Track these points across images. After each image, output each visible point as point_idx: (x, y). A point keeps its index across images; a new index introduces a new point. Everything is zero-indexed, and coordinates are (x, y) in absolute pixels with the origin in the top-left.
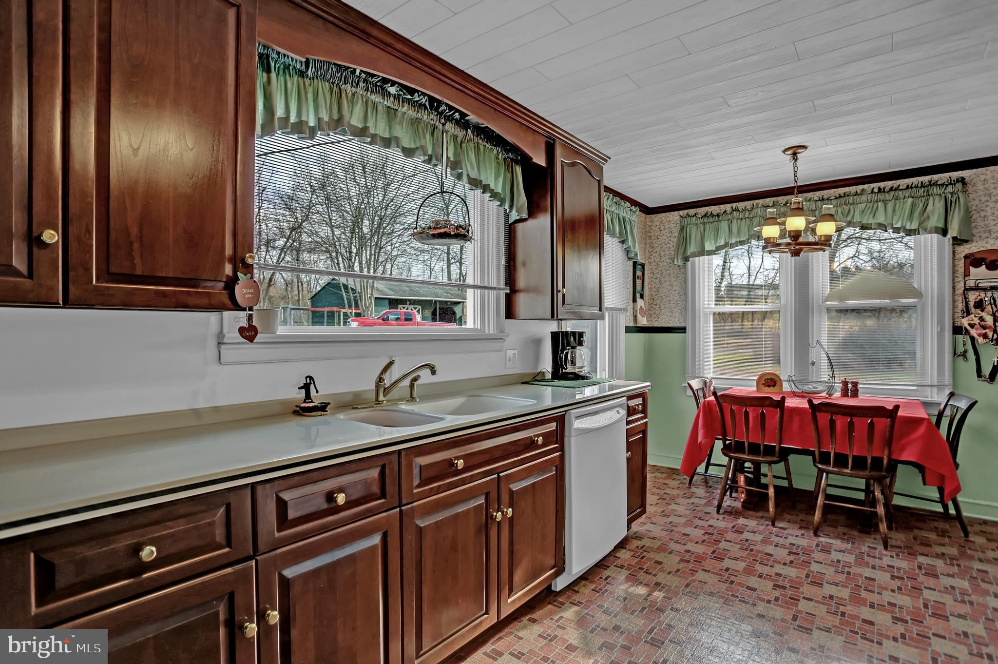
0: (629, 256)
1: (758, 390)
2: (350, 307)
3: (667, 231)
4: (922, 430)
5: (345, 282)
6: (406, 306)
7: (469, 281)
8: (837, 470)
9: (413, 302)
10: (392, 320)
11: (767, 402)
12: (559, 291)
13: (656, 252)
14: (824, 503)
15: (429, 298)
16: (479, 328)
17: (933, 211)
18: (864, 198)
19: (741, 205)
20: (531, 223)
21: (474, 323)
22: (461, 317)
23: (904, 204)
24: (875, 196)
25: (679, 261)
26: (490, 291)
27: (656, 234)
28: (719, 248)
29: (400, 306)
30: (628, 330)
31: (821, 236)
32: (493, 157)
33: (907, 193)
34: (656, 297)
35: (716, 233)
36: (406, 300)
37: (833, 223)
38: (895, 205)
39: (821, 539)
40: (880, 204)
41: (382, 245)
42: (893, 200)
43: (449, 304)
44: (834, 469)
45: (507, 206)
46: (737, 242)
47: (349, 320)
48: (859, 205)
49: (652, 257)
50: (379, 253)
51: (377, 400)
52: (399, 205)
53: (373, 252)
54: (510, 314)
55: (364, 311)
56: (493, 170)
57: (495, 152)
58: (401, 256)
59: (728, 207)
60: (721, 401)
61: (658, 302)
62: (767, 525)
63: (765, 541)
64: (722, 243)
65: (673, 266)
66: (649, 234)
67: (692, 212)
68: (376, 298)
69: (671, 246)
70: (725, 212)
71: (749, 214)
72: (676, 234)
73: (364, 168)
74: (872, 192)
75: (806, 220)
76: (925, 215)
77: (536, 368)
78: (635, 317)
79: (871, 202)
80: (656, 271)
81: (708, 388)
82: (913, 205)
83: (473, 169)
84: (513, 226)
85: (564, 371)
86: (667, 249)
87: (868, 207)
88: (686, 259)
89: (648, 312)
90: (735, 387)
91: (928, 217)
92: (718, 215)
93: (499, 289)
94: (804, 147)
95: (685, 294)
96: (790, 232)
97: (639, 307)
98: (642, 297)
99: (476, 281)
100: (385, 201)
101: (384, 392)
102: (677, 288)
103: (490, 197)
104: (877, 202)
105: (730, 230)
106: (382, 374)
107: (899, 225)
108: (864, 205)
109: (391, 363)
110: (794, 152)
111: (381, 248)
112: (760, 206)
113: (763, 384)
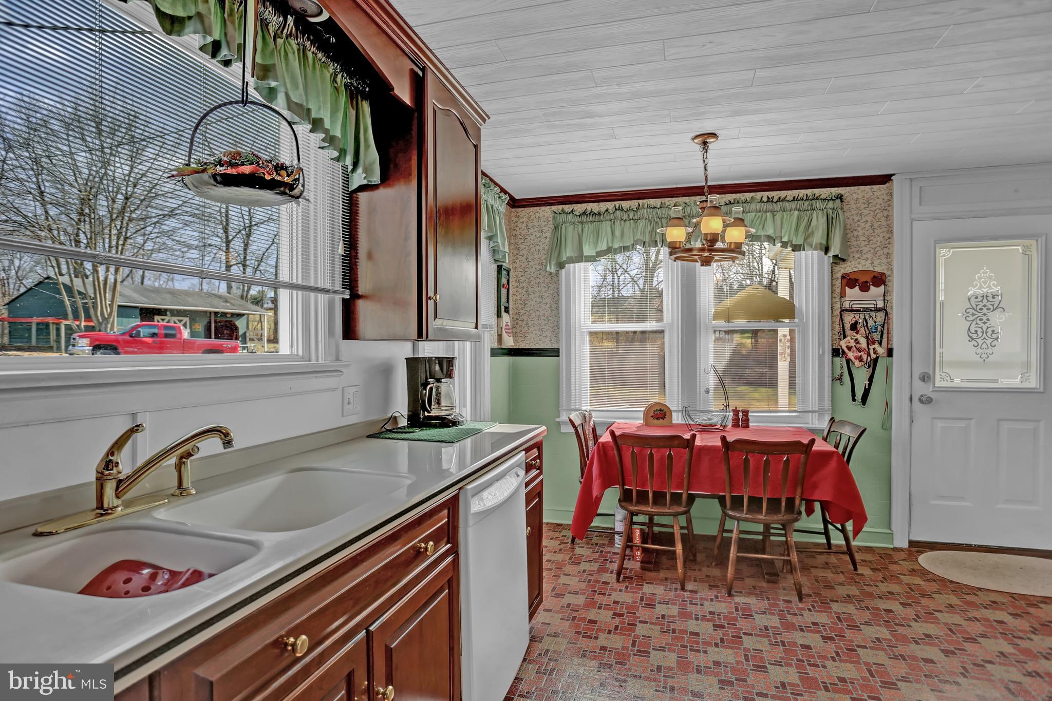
0: (496, 258)
1: (647, 424)
2: (76, 317)
3: (536, 229)
4: (833, 464)
5: (68, 283)
6: (167, 318)
7: (284, 276)
8: (751, 516)
9: (179, 313)
10: (145, 337)
11: (676, 442)
12: (430, 298)
13: (523, 255)
14: (737, 557)
15: (200, 308)
16: (300, 353)
17: (817, 227)
18: (753, 206)
19: (625, 204)
20: (383, 193)
21: (292, 346)
22: (245, 333)
23: (790, 217)
24: (764, 205)
25: (552, 267)
26: (319, 295)
27: (523, 233)
28: (601, 254)
29: (157, 318)
30: (494, 353)
31: (731, 243)
32: (328, 75)
33: (794, 205)
34: (522, 312)
35: (596, 237)
36: (166, 310)
37: (743, 229)
38: (783, 218)
39: (737, 599)
40: (768, 214)
41: (128, 235)
42: (781, 212)
43: (228, 316)
44: (747, 516)
45: (349, 160)
46: (620, 247)
47: (75, 335)
48: (749, 214)
49: (517, 261)
50: (123, 245)
51: (100, 505)
52: (156, 182)
53: (114, 243)
54: (350, 332)
55: (100, 324)
56: (329, 98)
57: (331, 70)
58: (159, 250)
59: (610, 205)
60: (619, 442)
61: (525, 317)
62: (676, 589)
63: (684, 615)
64: (604, 247)
65: (543, 273)
66: (514, 232)
67: (568, 208)
68: (119, 306)
69: (541, 248)
70: (607, 210)
71: (634, 215)
72: (548, 235)
73: (98, 124)
74: (761, 201)
75: (724, 221)
76: (810, 230)
77: (386, 411)
78: (500, 336)
79: (760, 212)
80: (523, 279)
81: (587, 423)
82: (799, 218)
83: (296, 87)
84: (355, 195)
85: (426, 414)
86: (536, 253)
87: (757, 216)
88: (561, 266)
89: (514, 330)
90: (618, 421)
91: (813, 233)
92: (599, 214)
93: (335, 292)
94: (713, 135)
95: (558, 308)
96: (706, 235)
97: (504, 324)
98: (507, 310)
99: (295, 278)
100: (132, 175)
101: (117, 488)
102: (548, 300)
103: (323, 140)
104: (766, 212)
105: (613, 233)
106: (112, 454)
107: (785, 239)
108: (753, 214)
109: (135, 429)
110: (705, 139)
111: (126, 239)
112: (646, 206)
113: (652, 416)
